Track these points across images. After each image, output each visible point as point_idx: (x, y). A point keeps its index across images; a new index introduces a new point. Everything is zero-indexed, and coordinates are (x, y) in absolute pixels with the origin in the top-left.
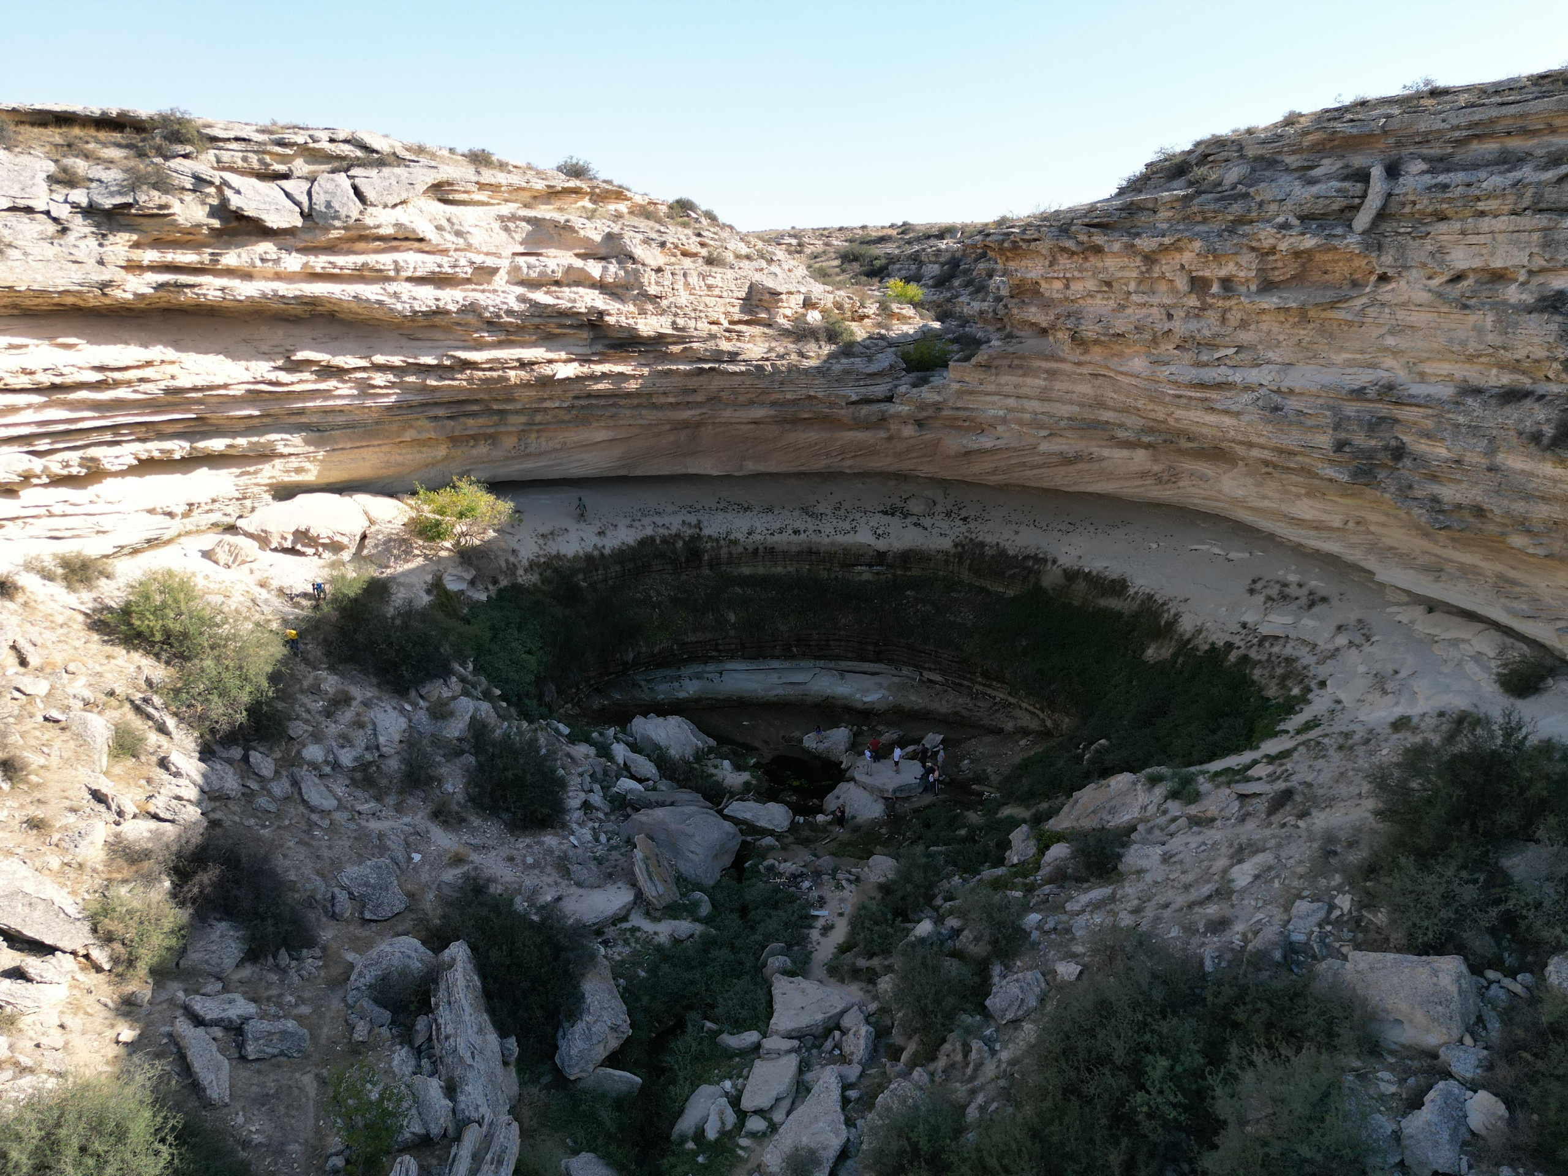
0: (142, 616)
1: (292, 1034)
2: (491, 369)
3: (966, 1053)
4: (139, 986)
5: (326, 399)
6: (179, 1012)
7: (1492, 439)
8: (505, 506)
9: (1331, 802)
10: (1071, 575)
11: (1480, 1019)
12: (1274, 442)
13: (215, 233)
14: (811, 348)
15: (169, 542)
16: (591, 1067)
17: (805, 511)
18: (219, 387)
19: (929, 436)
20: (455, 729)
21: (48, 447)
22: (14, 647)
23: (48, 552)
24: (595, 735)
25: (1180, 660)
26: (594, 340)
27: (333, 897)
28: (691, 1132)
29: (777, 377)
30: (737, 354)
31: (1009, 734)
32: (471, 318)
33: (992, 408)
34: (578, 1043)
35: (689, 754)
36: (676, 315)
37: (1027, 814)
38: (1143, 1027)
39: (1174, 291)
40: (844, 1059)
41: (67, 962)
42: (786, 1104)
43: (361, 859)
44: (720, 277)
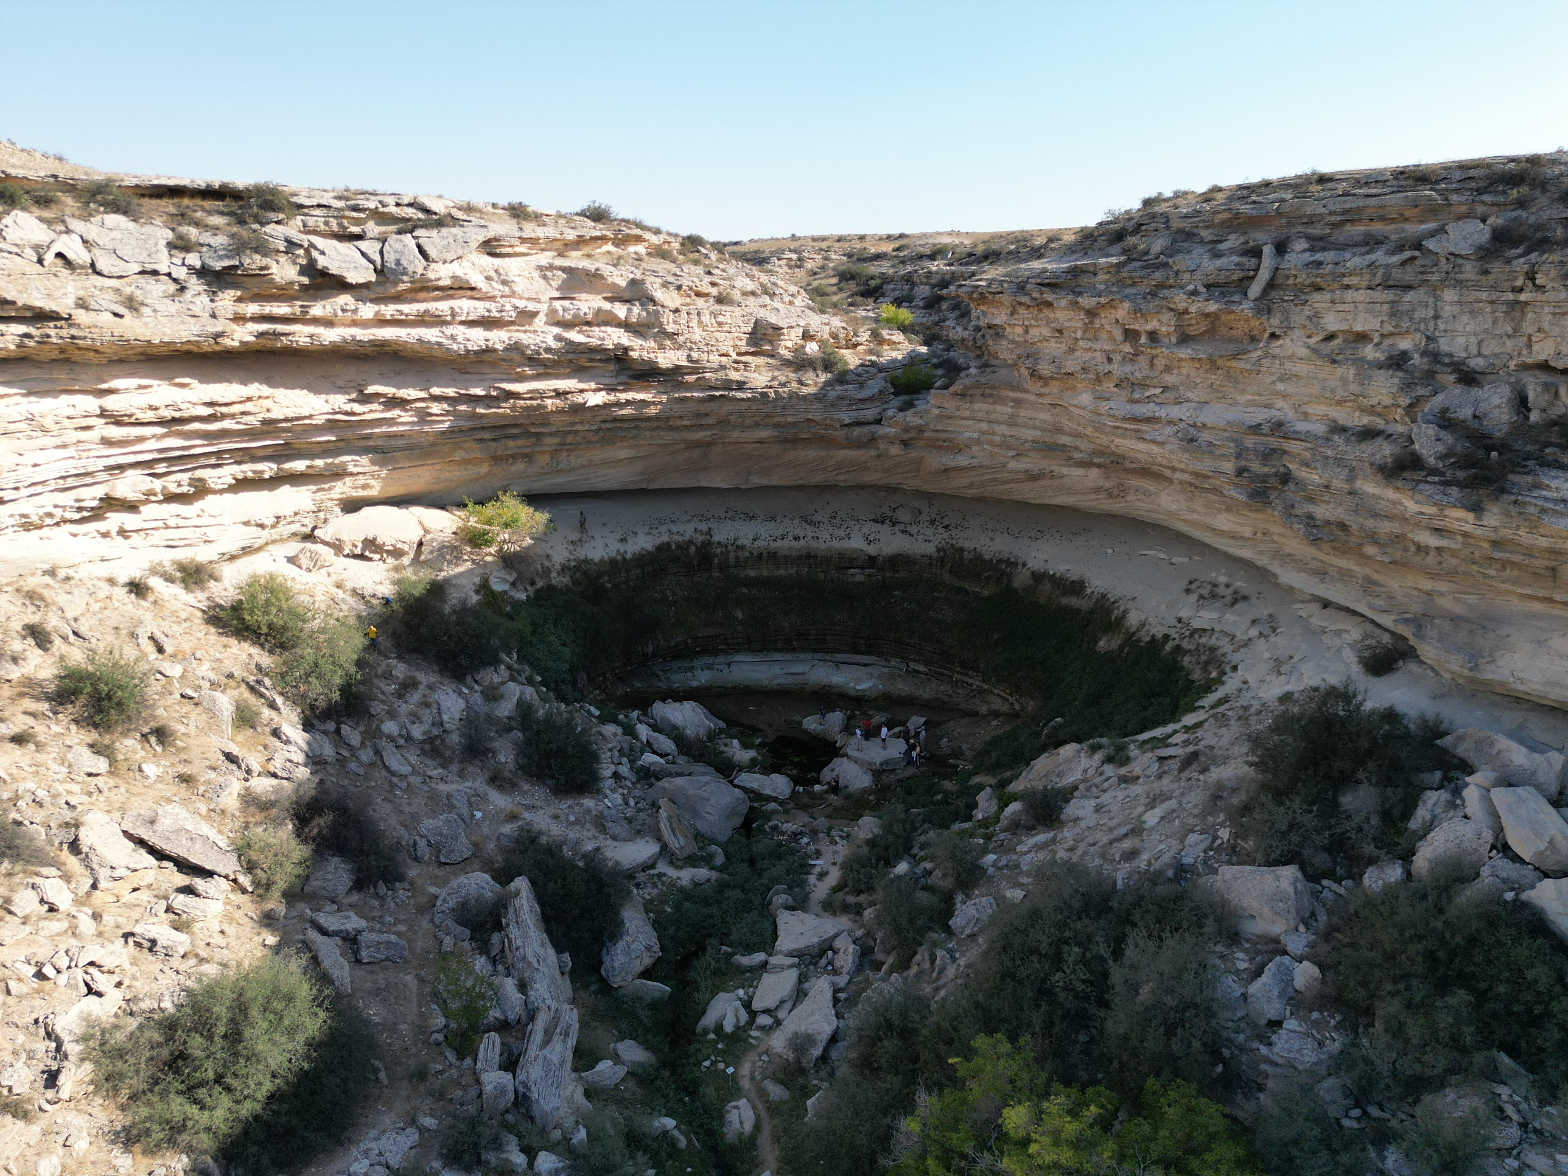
0: (252, 613)
1: (395, 944)
2: (531, 399)
3: (933, 960)
4: (275, 903)
5: (390, 426)
6: (308, 925)
7: (1352, 469)
8: (542, 518)
9: (1226, 759)
10: (1038, 577)
11: (1313, 915)
12: (1191, 467)
13: (304, 288)
14: (809, 377)
15: (259, 549)
16: (630, 977)
17: (804, 519)
18: (305, 418)
19: (914, 454)
20: (505, 709)
21: (164, 470)
22: (151, 638)
23: (168, 558)
24: (621, 717)
25: (1126, 650)
26: (619, 372)
27: (415, 844)
28: (712, 1026)
29: (779, 403)
30: (744, 383)
31: (984, 716)
32: (515, 355)
33: (968, 431)
34: (620, 957)
35: (703, 732)
36: (691, 349)
37: (993, 781)
38: (1063, 925)
39: (1112, 339)
40: (835, 972)
41: (225, 885)
42: (788, 1005)
43: (434, 814)
44: (729, 315)
